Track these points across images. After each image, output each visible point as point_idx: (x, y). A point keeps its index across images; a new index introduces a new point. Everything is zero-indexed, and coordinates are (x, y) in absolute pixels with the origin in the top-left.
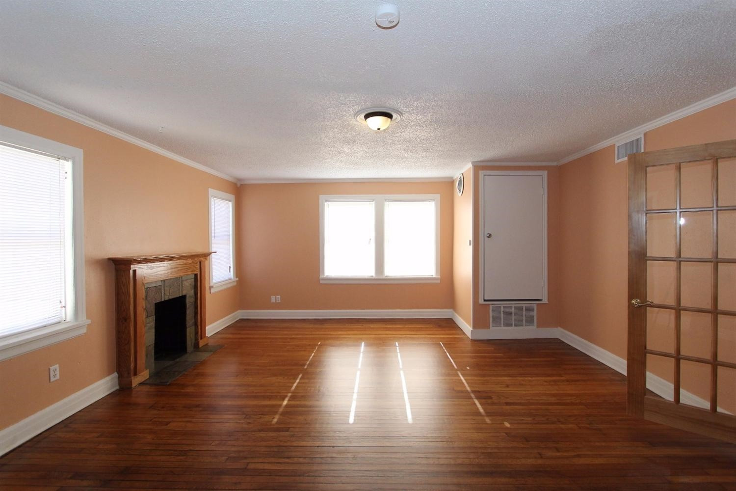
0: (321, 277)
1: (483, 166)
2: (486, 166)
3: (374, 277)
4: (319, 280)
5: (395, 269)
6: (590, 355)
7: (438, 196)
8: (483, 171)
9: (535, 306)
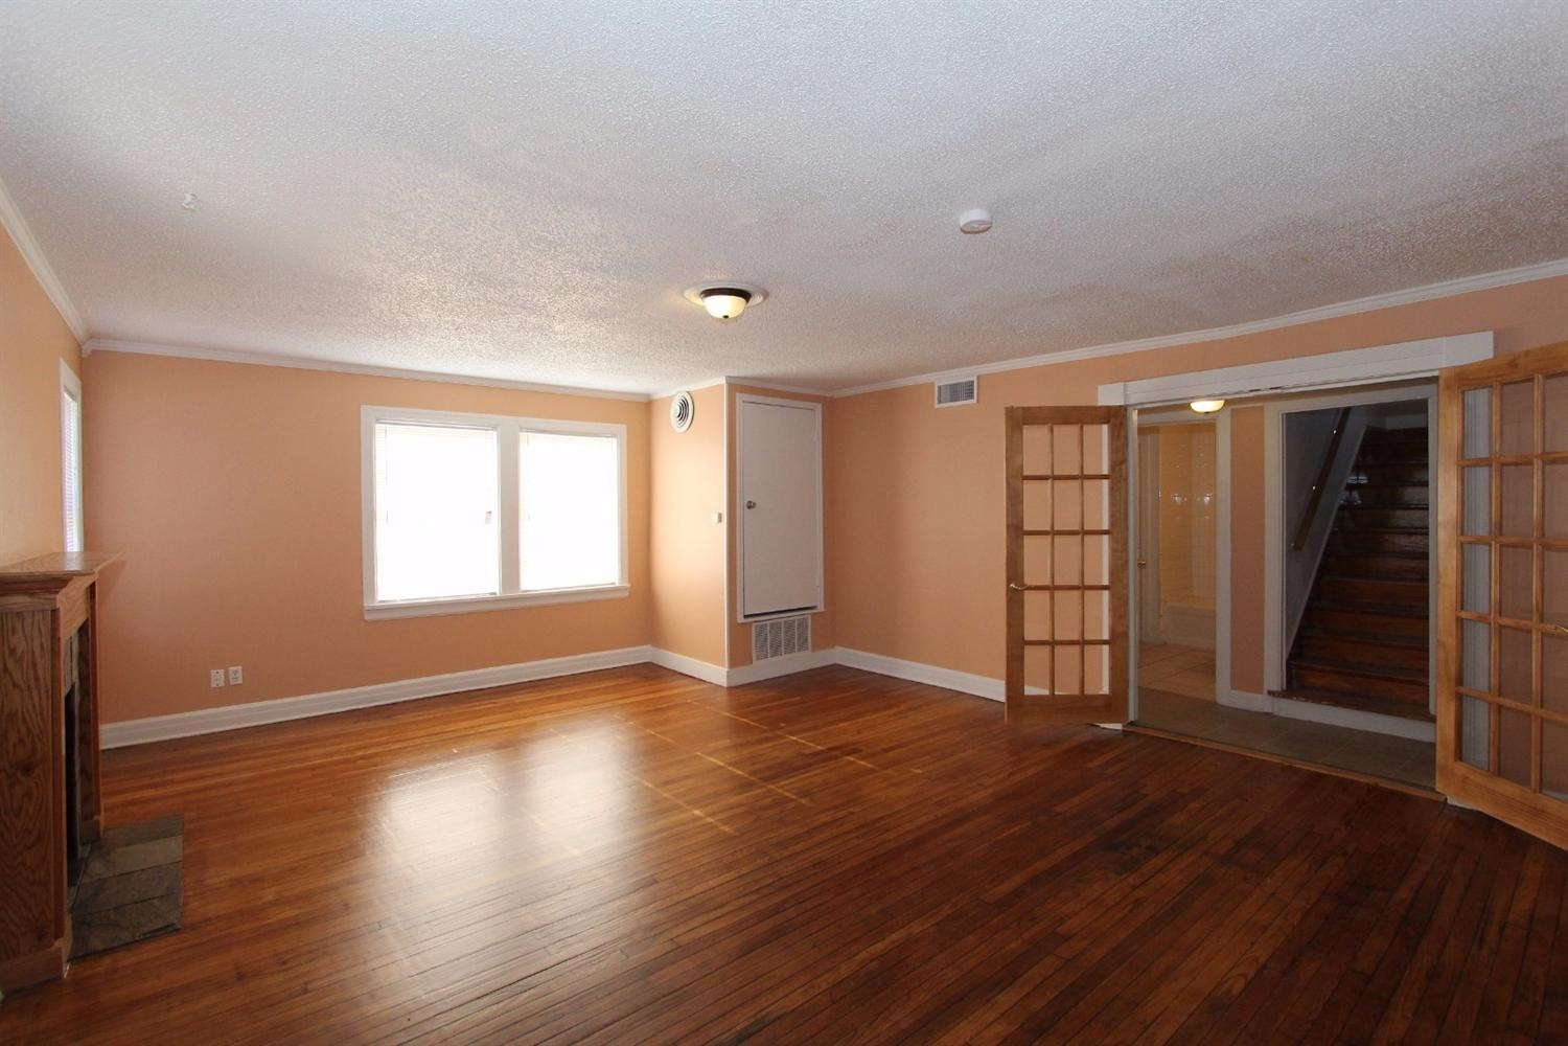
0: (367, 604)
1: (742, 386)
2: (752, 387)
3: (498, 595)
4: (361, 610)
5: (541, 576)
6: (898, 676)
7: (622, 428)
8: (742, 395)
9: (810, 617)
